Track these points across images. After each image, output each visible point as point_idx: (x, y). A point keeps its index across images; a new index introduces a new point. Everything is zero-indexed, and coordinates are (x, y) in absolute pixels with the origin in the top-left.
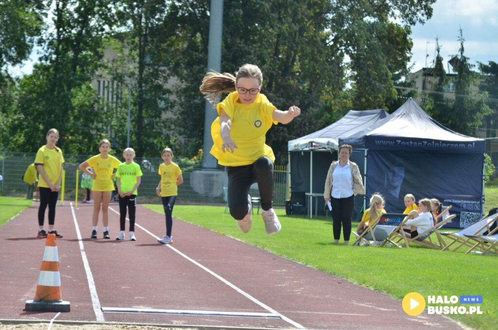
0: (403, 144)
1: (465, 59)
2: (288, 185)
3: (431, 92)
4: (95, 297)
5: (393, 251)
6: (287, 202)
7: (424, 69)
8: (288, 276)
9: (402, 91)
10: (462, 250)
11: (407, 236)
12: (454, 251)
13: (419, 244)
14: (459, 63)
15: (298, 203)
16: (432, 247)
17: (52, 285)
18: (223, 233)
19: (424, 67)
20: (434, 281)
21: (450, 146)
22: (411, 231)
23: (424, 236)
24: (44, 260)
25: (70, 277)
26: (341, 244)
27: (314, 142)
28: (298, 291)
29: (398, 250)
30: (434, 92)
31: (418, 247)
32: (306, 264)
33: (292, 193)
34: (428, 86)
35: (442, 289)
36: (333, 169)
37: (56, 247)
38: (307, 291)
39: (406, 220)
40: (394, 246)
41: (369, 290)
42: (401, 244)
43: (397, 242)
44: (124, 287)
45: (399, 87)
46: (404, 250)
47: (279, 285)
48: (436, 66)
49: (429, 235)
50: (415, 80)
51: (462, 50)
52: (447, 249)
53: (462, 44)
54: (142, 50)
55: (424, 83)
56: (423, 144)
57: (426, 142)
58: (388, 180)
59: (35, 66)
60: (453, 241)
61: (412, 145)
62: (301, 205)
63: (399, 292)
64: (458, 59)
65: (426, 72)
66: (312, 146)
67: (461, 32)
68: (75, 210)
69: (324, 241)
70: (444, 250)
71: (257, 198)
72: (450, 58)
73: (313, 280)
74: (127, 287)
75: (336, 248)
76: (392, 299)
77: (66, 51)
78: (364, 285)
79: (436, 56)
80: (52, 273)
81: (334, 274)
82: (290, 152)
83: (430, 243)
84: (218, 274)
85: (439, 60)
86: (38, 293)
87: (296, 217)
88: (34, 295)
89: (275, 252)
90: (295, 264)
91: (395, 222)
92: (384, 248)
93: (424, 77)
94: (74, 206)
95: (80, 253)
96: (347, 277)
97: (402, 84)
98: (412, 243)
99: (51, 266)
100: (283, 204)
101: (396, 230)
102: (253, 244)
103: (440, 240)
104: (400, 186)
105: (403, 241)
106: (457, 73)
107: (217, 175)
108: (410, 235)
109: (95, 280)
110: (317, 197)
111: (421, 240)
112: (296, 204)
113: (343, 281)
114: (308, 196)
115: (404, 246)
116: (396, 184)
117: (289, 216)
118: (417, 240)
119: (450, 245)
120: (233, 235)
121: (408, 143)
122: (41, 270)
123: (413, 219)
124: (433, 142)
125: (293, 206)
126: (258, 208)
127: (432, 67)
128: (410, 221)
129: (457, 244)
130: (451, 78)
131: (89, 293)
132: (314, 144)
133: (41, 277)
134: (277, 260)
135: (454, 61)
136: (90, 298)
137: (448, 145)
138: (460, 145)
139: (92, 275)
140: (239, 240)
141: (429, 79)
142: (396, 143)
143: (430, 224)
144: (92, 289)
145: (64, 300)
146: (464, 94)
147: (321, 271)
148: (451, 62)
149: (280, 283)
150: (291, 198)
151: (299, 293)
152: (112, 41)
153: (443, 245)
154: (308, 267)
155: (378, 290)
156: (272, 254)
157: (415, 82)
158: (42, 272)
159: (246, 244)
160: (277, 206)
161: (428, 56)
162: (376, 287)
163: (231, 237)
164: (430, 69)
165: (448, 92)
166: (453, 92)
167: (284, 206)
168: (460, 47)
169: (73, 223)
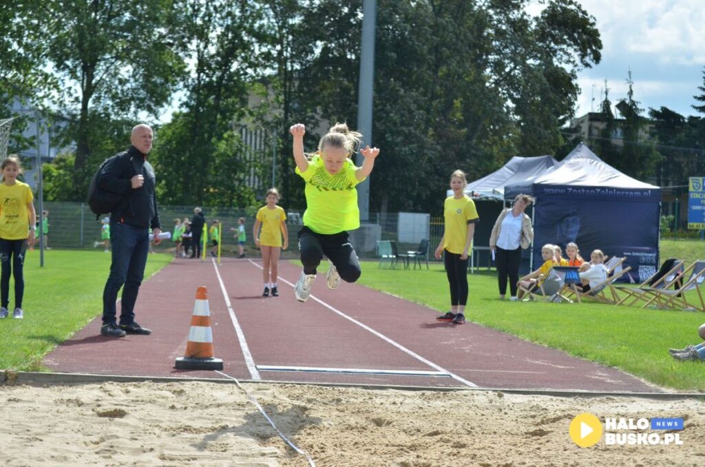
0: (574, 192)
1: (633, 103)
3: (598, 138)
4: (248, 355)
5: (564, 306)
7: (590, 114)
9: (567, 137)
10: (637, 305)
11: (579, 290)
12: (630, 305)
13: (591, 298)
14: (628, 108)
16: (604, 301)
17: (203, 341)
19: (590, 111)
20: (612, 337)
21: (625, 194)
22: (584, 285)
23: (596, 290)
24: (194, 314)
26: (508, 300)
27: (476, 192)
28: (467, 349)
29: (570, 305)
30: (601, 138)
31: (590, 302)
34: (595, 132)
35: (622, 345)
37: (207, 301)
38: (476, 349)
40: (565, 301)
41: (543, 347)
42: (572, 299)
43: (568, 297)
45: (564, 133)
46: (577, 305)
47: (445, 343)
48: (604, 110)
49: (602, 289)
50: (581, 125)
51: (631, 93)
52: (621, 304)
53: (630, 87)
54: (287, 96)
55: (590, 128)
56: (596, 191)
57: (599, 190)
59: (174, 114)
60: (628, 295)
61: (584, 193)
63: (576, 348)
64: (626, 104)
65: (592, 117)
66: (473, 196)
67: (630, 74)
68: (218, 266)
69: (488, 296)
70: (619, 305)
71: (413, 252)
72: (618, 102)
73: (481, 337)
75: (503, 304)
76: (568, 356)
77: (207, 97)
78: (536, 342)
79: (604, 99)
80: (202, 328)
81: (504, 331)
83: (603, 298)
84: (377, 331)
85: (606, 104)
86: (188, 350)
88: (184, 353)
92: (554, 304)
93: (590, 122)
94: (216, 262)
95: (228, 310)
96: (518, 334)
97: (566, 129)
98: (584, 298)
99: (202, 321)
102: (412, 301)
103: (613, 293)
105: (574, 296)
106: (624, 118)
107: (369, 228)
108: (582, 289)
109: (246, 337)
110: (480, 250)
111: (592, 294)
113: (514, 338)
115: (576, 301)
119: (624, 300)
120: (390, 291)
121: (579, 191)
122: (191, 325)
123: (585, 271)
124: (607, 190)
126: (415, 263)
127: (599, 112)
129: (632, 299)
130: (619, 124)
131: (241, 351)
133: (191, 332)
135: (622, 105)
136: (243, 356)
137: (623, 193)
138: (635, 193)
140: (397, 296)
141: (596, 124)
142: (567, 191)
143: (602, 276)
144: (244, 347)
145: (216, 357)
146: (633, 140)
147: (490, 327)
148: (618, 106)
149: (446, 341)
151: (467, 351)
152: (257, 85)
153: (617, 300)
155: (552, 347)
156: (433, 310)
157: (581, 127)
158: (192, 328)
159: (404, 300)
161: (594, 99)
162: (550, 343)
163: (388, 293)
164: (596, 114)
165: (616, 138)
166: (620, 139)
168: (628, 90)
169: (217, 279)
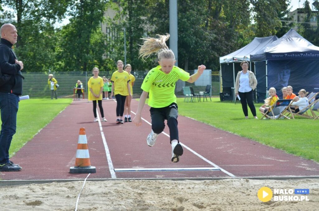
0: (289, 56)
2: (221, 83)
4: (110, 162)
5: (285, 121)
6: (221, 93)
8: (224, 141)
9: (286, 23)
11: (293, 112)
13: (300, 116)
15: (227, 94)
17: (84, 157)
18: (184, 115)
19: (298, 8)
20: (311, 141)
22: (295, 109)
23: (303, 111)
25: (95, 149)
27: (235, 58)
28: (230, 151)
29: (288, 121)
30: (304, 22)
31: (300, 118)
32: (234, 133)
33: (223, 88)
34: (301, 19)
36: (239, 76)
37: (85, 135)
38: (235, 151)
39: (292, 103)
40: (286, 119)
41: (272, 148)
42: (290, 117)
43: (287, 116)
44: (127, 154)
45: (284, 21)
46: (292, 120)
47: (219, 148)
49: (306, 111)
55: (298, 17)
56: (300, 55)
57: (302, 54)
58: (280, 78)
61: (294, 56)
62: (229, 95)
63: (290, 149)
65: (299, 11)
66: (234, 60)
70: (316, 119)
71: (203, 92)
72: (313, 2)
73: (238, 143)
74: (129, 154)
76: (286, 154)
78: (269, 145)
79: (305, 1)
81: (251, 138)
82: (221, 64)
83: (307, 116)
85: (307, 3)
86: (76, 163)
87: (226, 102)
89: (215, 126)
90: (227, 133)
91: (285, 104)
92: (280, 120)
93: (298, 14)
95: (100, 133)
96: (259, 141)
97: (286, 19)
98: (296, 116)
99: (83, 146)
100: (218, 94)
101: (286, 109)
102: (202, 122)
103: (313, 113)
104: (288, 81)
105: (290, 115)
106: (317, 10)
108: (295, 111)
109: (110, 150)
111: (301, 114)
112: (226, 94)
113: (257, 143)
114: (232, 89)
115: (292, 118)
116: (285, 80)
117: (222, 102)
118: (299, 114)
120: (190, 116)
121: (291, 55)
123: (296, 101)
124: (306, 54)
125: (224, 96)
127: (303, 8)
128: (294, 103)
130: (314, 13)
131: (107, 160)
132: (235, 59)
133: (78, 153)
134: (216, 131)
136: (107, 162)
139: (108, 147)
140: (193, 119)
142: (284, 56)
143: (306, 104)
144: (108, 157)
145: (92, 166)
147: (243, 137)
148: (314, 4)
150: (223, 91)
151: (230, 153)
153: (315, 116)
154: (235, 135)
155: (277, 148)
156: (213, 127)
157: (293, 17)
159: (197, 121)
160: (215, 95)
162: (276, 146)
163: (189, 117)
166: (316, 22)
167: (219, 95)
